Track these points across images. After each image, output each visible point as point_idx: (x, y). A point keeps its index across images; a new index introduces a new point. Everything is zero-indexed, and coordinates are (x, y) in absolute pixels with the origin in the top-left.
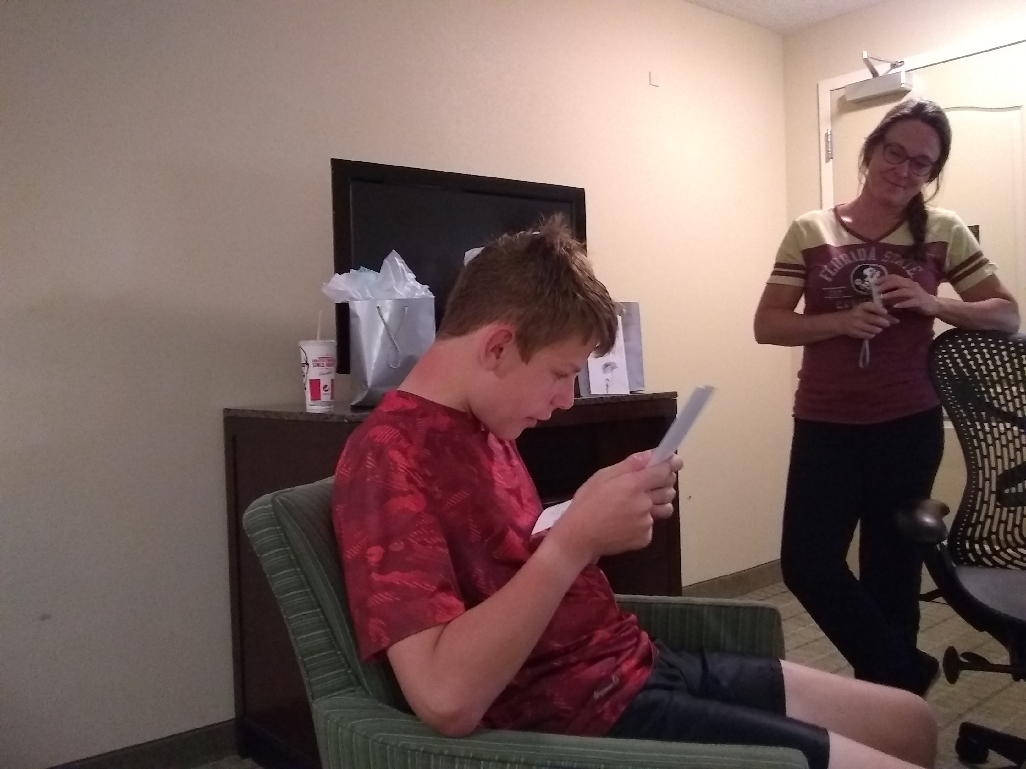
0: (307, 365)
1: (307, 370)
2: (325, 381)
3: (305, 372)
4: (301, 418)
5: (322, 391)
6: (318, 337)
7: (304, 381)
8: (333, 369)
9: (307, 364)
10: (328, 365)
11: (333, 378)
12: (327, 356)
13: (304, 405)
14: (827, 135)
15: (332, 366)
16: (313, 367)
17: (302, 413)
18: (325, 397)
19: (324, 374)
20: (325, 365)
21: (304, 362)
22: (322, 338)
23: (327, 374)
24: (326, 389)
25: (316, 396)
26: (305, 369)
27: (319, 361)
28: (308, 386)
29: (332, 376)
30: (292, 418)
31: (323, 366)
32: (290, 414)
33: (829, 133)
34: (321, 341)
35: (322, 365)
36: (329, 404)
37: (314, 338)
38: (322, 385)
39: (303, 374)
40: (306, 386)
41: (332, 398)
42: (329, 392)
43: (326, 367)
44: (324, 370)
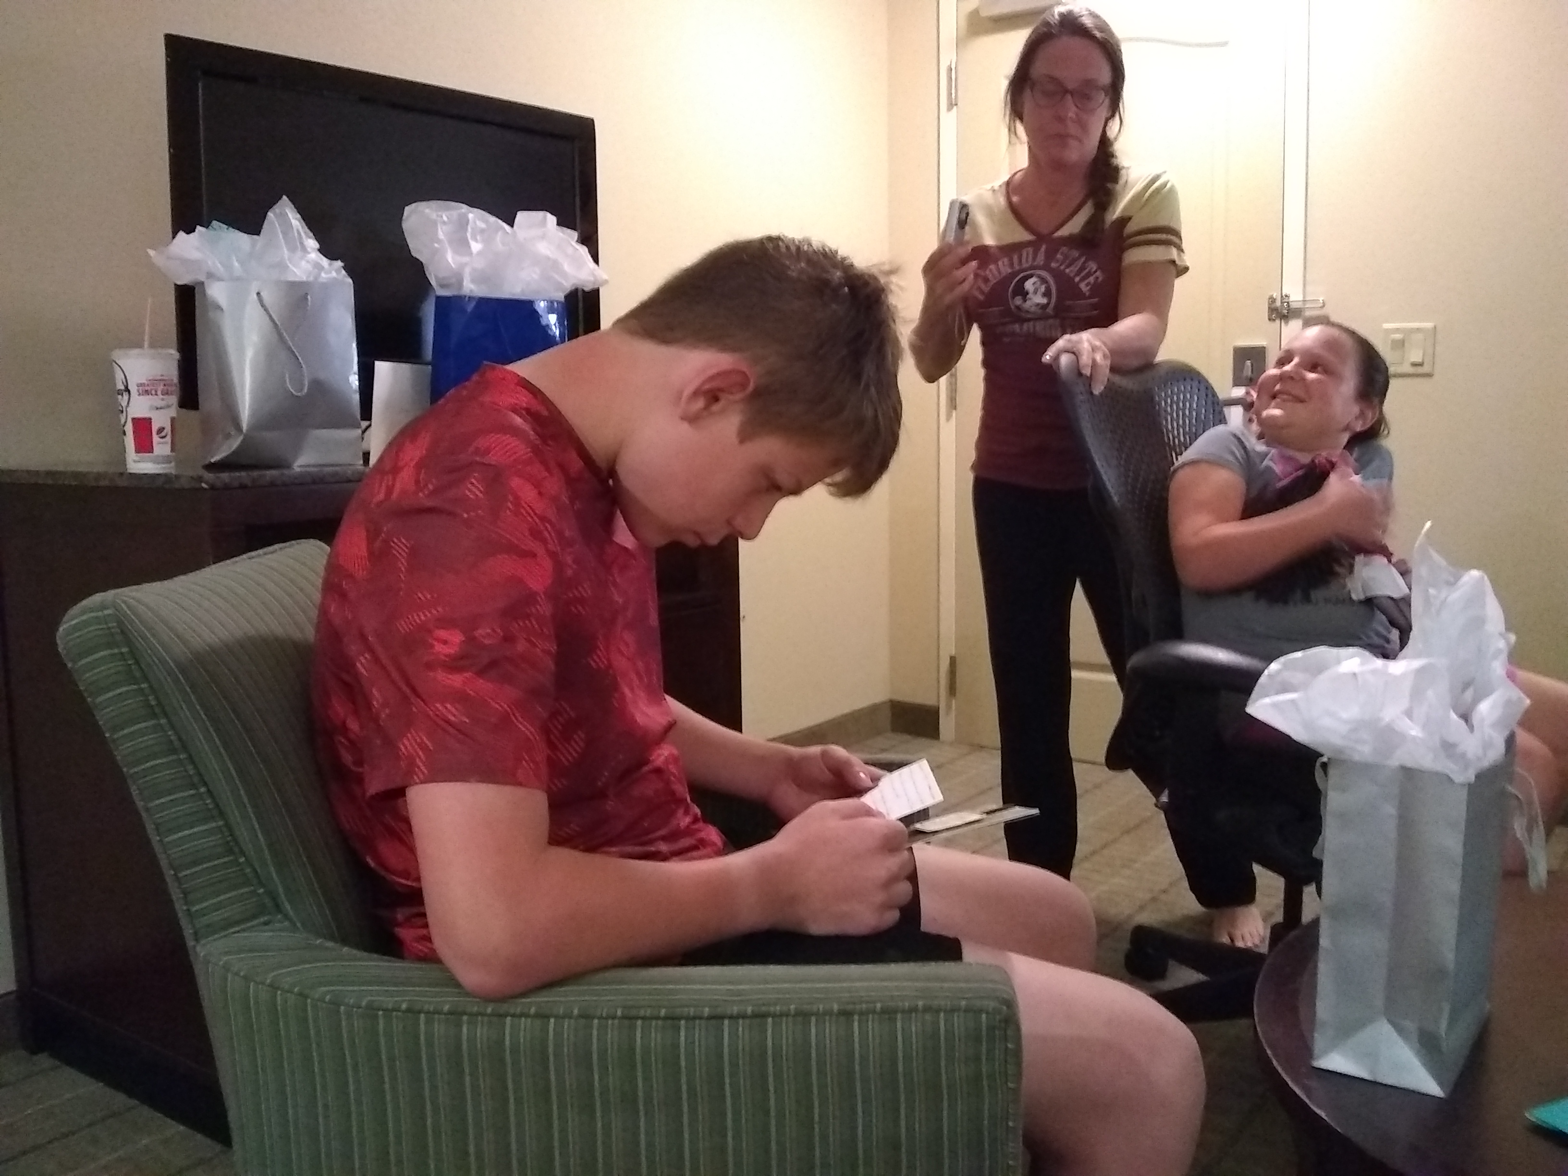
0: (127, 393)
1: (128, 403)
2: (161, 420)
3: (124, 404)
4: (122, 483)
5: (156, 438)
6: (146, 344)
7: (123, 421)
8: (174, 400)
9: (127, 390)
10: (166, 393)
11: (175, 415)
12: (165, 378)
13: (124, 462)
14: (950, 69)
15: (172, 394)
16: (139, 395)
17: (122, 474)
18: (161, 447)
19: (157, 409)
20: (159, 393)
21: (123, 388)
22: (152, 346)
23: (161, 408)
24: (163, 434)
25: (144, 445)
26: (123, 400)
27: (148, 385)
28: (129, 428)
29: (173, 412)
30: (104, 483)
31: (156, 395)
32: (99, 476)
33: (953, 67)
34: (153, 351)
35: (153, 392)
36: (166, 460)
37: (140, 346)
38: (155, 428)
39: (121, 409)
40: (126, 428)
41: (172, 450)
42: (169, 439)
43: (162, 397)
44: (157, 400)
